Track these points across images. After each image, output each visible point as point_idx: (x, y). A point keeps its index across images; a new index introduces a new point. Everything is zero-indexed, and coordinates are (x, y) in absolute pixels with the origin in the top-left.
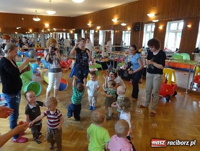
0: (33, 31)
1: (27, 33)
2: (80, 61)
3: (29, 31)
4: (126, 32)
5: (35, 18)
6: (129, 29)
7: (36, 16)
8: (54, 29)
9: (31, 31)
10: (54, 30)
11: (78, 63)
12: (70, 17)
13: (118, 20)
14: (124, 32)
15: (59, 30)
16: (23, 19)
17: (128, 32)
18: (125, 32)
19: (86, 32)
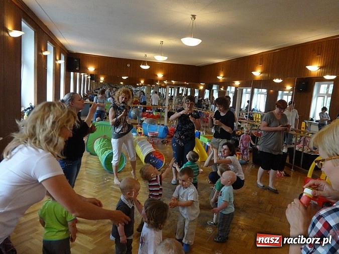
0: (146, 83)
1: (138, 84)
2: (182, 128)
3: (140, 82)
4: (285, 92)
5: (144, 65)
6: (289, 87)
7: (144, 63)
8: (173, 81)
9: (142, 82)
10: (173, 83)
11: (179, 131)
12: (195, 66)
13: (261, 73)
14: (280, 92)
15: (180, 83)
16: (128, 65)
17: (288, 92)
18: (282, 93)
19: (222, 89)
